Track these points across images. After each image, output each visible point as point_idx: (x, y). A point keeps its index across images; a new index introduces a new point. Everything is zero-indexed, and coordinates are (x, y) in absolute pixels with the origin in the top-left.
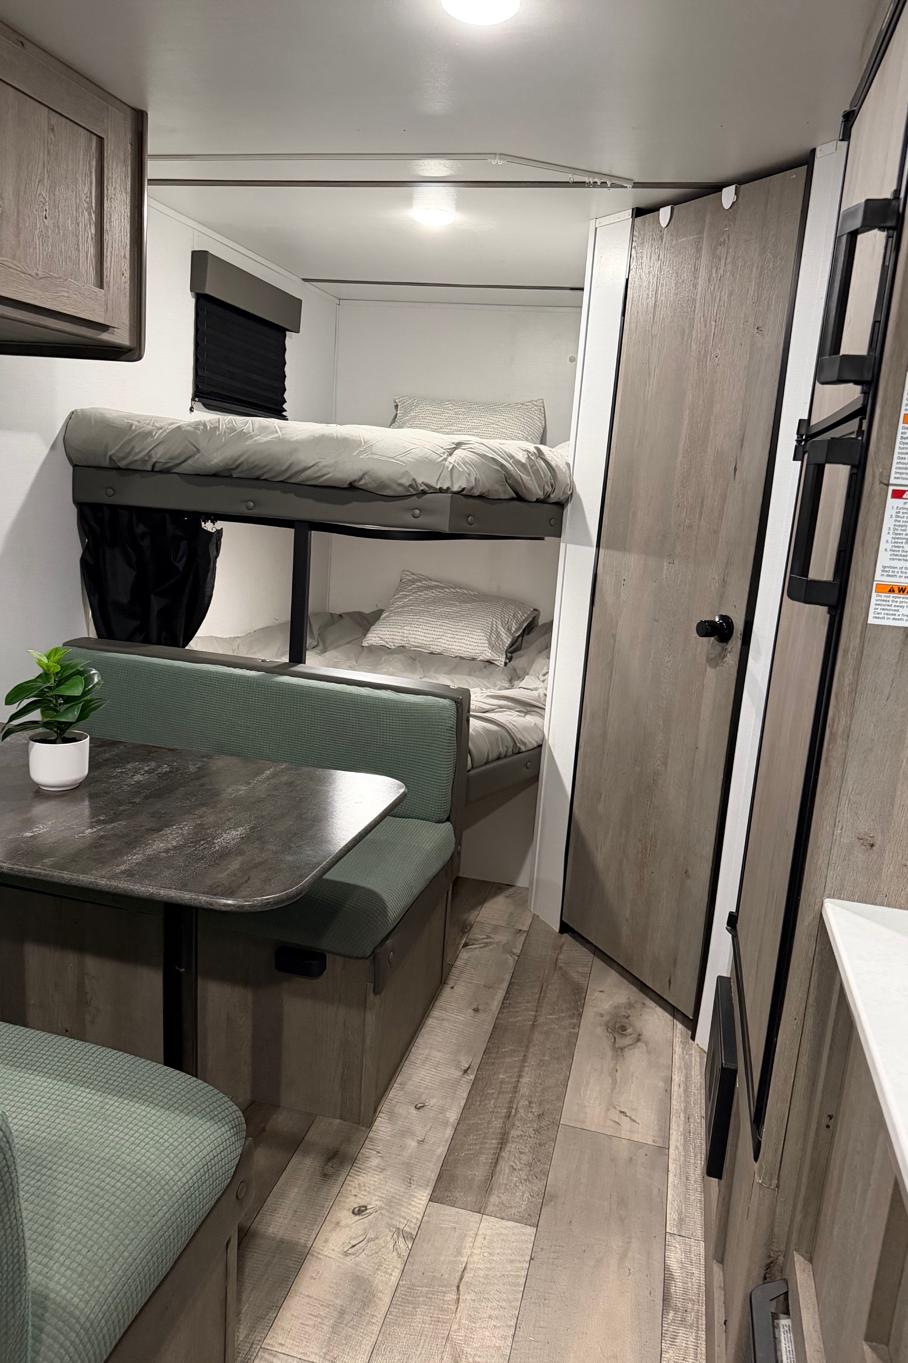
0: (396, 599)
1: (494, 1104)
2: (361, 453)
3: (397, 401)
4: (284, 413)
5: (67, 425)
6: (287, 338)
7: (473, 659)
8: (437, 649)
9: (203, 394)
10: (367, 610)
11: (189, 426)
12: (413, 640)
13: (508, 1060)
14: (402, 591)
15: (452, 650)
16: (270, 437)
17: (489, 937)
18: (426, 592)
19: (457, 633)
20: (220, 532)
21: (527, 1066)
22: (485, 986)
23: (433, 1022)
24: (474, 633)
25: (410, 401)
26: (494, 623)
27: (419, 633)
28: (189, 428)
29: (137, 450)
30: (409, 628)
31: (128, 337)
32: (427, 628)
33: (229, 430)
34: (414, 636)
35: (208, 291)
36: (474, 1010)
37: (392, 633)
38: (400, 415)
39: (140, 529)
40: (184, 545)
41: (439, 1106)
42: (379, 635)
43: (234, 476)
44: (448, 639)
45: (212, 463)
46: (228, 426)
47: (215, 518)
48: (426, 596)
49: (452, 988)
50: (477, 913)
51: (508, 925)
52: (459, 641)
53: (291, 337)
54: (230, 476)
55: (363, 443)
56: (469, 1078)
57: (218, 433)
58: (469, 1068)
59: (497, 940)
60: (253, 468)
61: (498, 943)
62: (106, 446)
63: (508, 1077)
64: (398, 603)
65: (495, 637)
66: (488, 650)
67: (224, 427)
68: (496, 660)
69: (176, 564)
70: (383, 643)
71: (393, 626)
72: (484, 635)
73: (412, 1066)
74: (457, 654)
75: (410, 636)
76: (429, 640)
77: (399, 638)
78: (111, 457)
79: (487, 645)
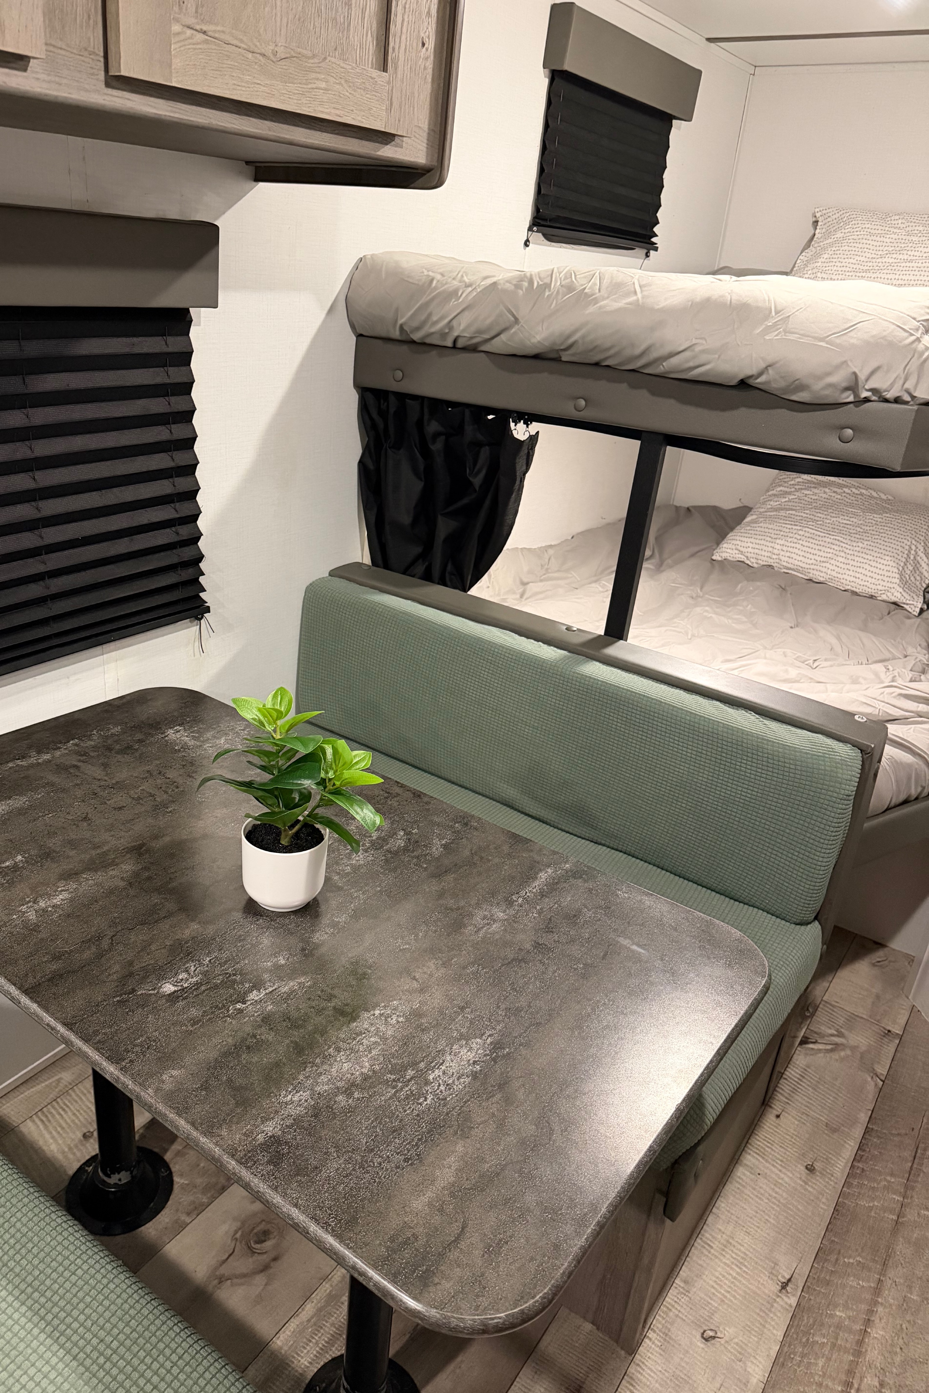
0: (770, 496)
1: (823, 1367)
2: (768, 330)
3: (818, 215)
4: (654, 240)
5: (351, 280)
6: (673, 129)
7: (872, 597)
8: (819, 577)
9: (546, 220)
10: (727, 503)
11: (507, 281)
12: (786, 559)
13: (852, 1282)
14: (780, 486)
15: (842, 581)
16: (621, 304)
17: (840, 1035)
18: (816, 491)
19: (852, 557)
20: (533, 439)
21: (882, 1304)
22: (827, 1125)
23: (744, 1174)
24: (879, 560)
25: (837, 215)
26: (913, 547)
27: (796, 551)
28: (508, 285)
29: (435, 318)
30: (782, 542)
31: (425, 149)
32: (809, 545)
33: (565, 290)
34: (788, 554)
35: (569, 66)
36: (807, 1168)
37: (757, 546)
38: (820, 235)
39: (433, 427)
40: (485, 453)
41: (737, 1344)
42: (739, 547)
43: (564, 359)
44: (838, 564)
45: (534, 341)
46: (563, 283)
47: (529, 418)
48: (814, 497)
49: (778, 1116)
50: (826, 984)
51: (870, 1017)
52: (855, 569)
53: (679, 128)
54: (558, 360)
55: (773, 313)
56: (789, 1302)
57: (547, 293)
58: (789, 1280)
59: (852, 1043)
60: (592, 350)
61: (853, 1048)
62: (397, 310)
63: (849, 1318)
64: (772, 503)
65: (911, 568)
66: (898, 588)
67: (559, 283)
68: (907, 604)
69: (471, 479)
70: (743, 558)
71: (761, 537)
72: (894, 565)
73: (705, 1251)
74: (849, 587)
75: (782, 553)
76: (811, 562)
77: (766, 554)
78: (401, 327)
79: (898, 581)
